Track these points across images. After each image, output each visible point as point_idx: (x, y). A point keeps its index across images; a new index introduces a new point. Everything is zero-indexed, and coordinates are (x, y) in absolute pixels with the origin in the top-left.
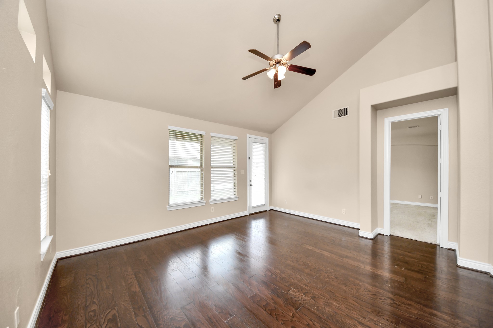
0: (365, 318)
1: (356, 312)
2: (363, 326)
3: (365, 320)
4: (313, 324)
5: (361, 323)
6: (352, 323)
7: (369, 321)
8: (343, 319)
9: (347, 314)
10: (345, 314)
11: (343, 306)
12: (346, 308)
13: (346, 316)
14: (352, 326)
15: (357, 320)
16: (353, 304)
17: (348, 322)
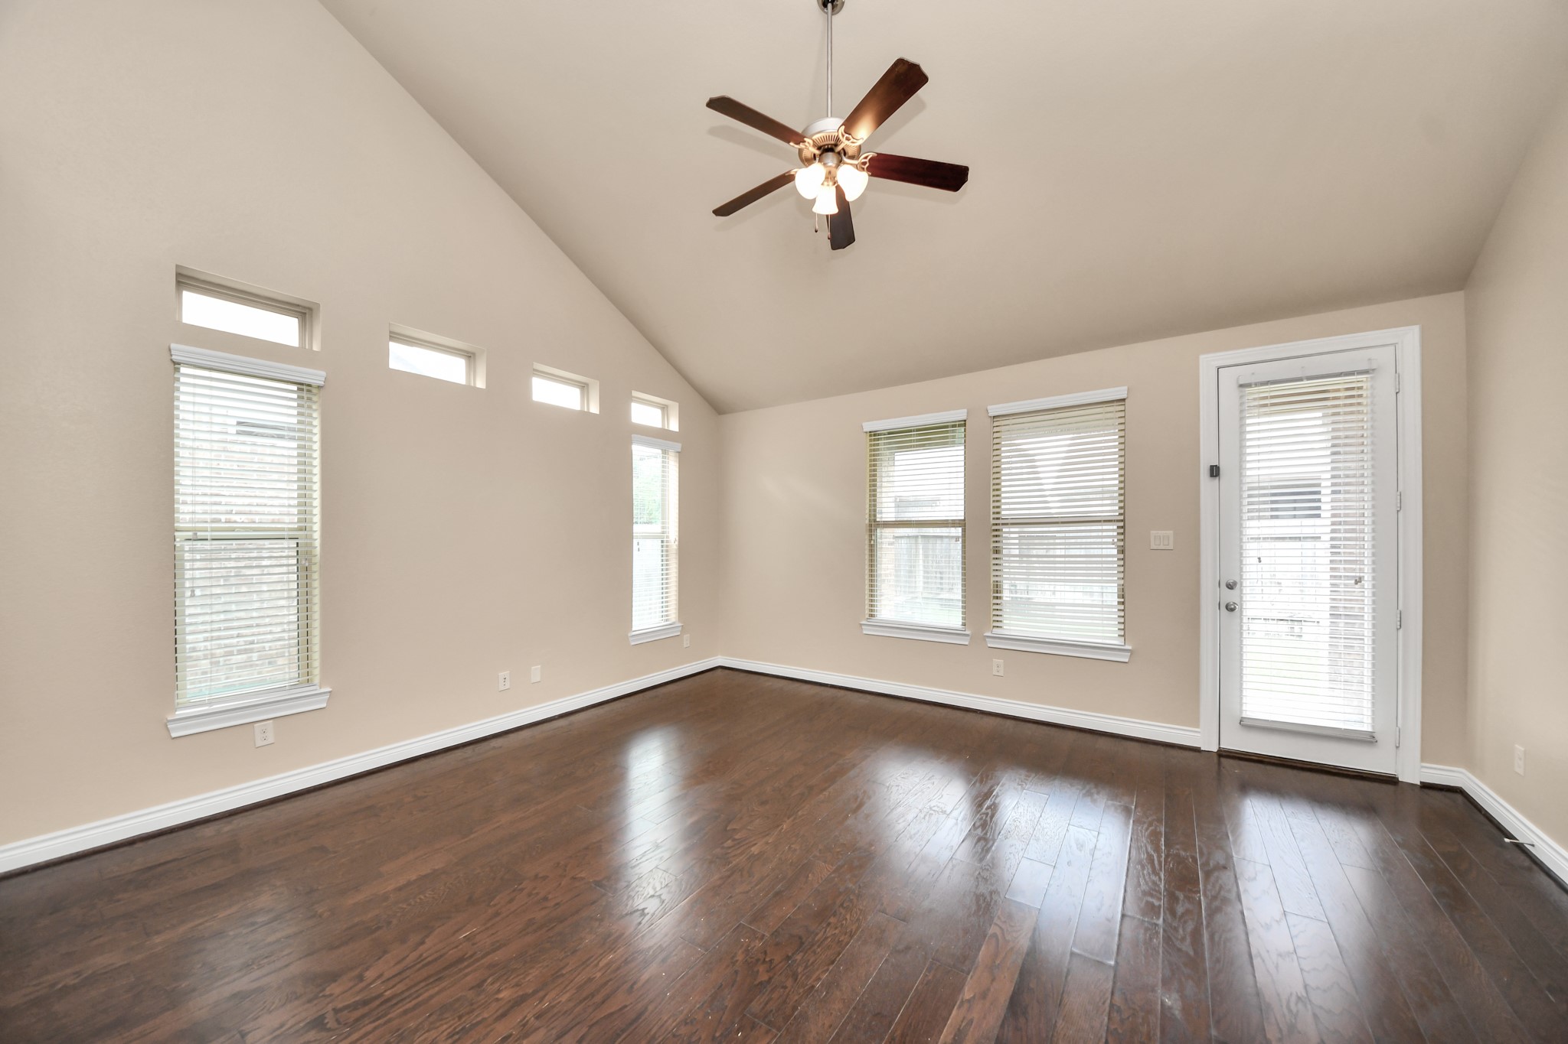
0: (538, 1017)
1: (569, 1000)
2: (510, 1001)
3: (529, 1016)
4: (546, 908)
5: (523, 1002)
6: (527, 979)
7: (524, 1025)
8: (545, 964)
9: (563, 975)
10: (564, 972)
11: (598, 975)
12: (590, 980)
13: (557, 972)
14: (519, 977)
15: (535, 992)
16: (603, 1002)
17: (534, 973)
